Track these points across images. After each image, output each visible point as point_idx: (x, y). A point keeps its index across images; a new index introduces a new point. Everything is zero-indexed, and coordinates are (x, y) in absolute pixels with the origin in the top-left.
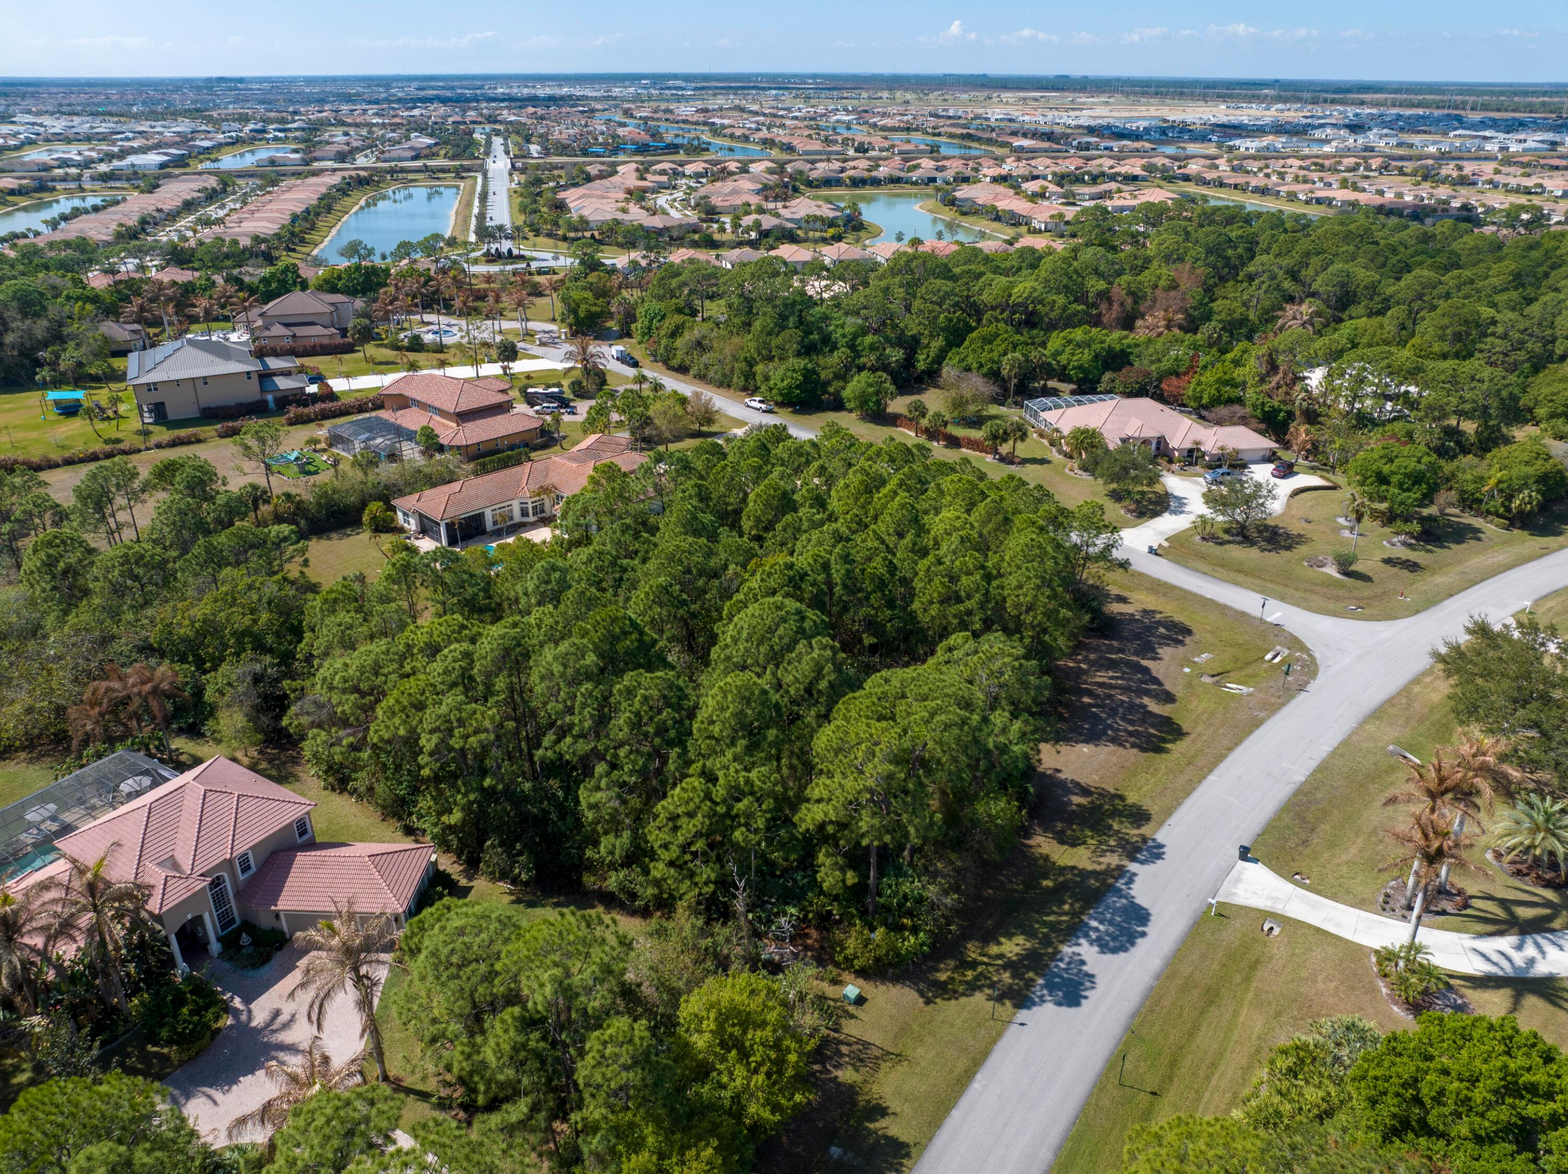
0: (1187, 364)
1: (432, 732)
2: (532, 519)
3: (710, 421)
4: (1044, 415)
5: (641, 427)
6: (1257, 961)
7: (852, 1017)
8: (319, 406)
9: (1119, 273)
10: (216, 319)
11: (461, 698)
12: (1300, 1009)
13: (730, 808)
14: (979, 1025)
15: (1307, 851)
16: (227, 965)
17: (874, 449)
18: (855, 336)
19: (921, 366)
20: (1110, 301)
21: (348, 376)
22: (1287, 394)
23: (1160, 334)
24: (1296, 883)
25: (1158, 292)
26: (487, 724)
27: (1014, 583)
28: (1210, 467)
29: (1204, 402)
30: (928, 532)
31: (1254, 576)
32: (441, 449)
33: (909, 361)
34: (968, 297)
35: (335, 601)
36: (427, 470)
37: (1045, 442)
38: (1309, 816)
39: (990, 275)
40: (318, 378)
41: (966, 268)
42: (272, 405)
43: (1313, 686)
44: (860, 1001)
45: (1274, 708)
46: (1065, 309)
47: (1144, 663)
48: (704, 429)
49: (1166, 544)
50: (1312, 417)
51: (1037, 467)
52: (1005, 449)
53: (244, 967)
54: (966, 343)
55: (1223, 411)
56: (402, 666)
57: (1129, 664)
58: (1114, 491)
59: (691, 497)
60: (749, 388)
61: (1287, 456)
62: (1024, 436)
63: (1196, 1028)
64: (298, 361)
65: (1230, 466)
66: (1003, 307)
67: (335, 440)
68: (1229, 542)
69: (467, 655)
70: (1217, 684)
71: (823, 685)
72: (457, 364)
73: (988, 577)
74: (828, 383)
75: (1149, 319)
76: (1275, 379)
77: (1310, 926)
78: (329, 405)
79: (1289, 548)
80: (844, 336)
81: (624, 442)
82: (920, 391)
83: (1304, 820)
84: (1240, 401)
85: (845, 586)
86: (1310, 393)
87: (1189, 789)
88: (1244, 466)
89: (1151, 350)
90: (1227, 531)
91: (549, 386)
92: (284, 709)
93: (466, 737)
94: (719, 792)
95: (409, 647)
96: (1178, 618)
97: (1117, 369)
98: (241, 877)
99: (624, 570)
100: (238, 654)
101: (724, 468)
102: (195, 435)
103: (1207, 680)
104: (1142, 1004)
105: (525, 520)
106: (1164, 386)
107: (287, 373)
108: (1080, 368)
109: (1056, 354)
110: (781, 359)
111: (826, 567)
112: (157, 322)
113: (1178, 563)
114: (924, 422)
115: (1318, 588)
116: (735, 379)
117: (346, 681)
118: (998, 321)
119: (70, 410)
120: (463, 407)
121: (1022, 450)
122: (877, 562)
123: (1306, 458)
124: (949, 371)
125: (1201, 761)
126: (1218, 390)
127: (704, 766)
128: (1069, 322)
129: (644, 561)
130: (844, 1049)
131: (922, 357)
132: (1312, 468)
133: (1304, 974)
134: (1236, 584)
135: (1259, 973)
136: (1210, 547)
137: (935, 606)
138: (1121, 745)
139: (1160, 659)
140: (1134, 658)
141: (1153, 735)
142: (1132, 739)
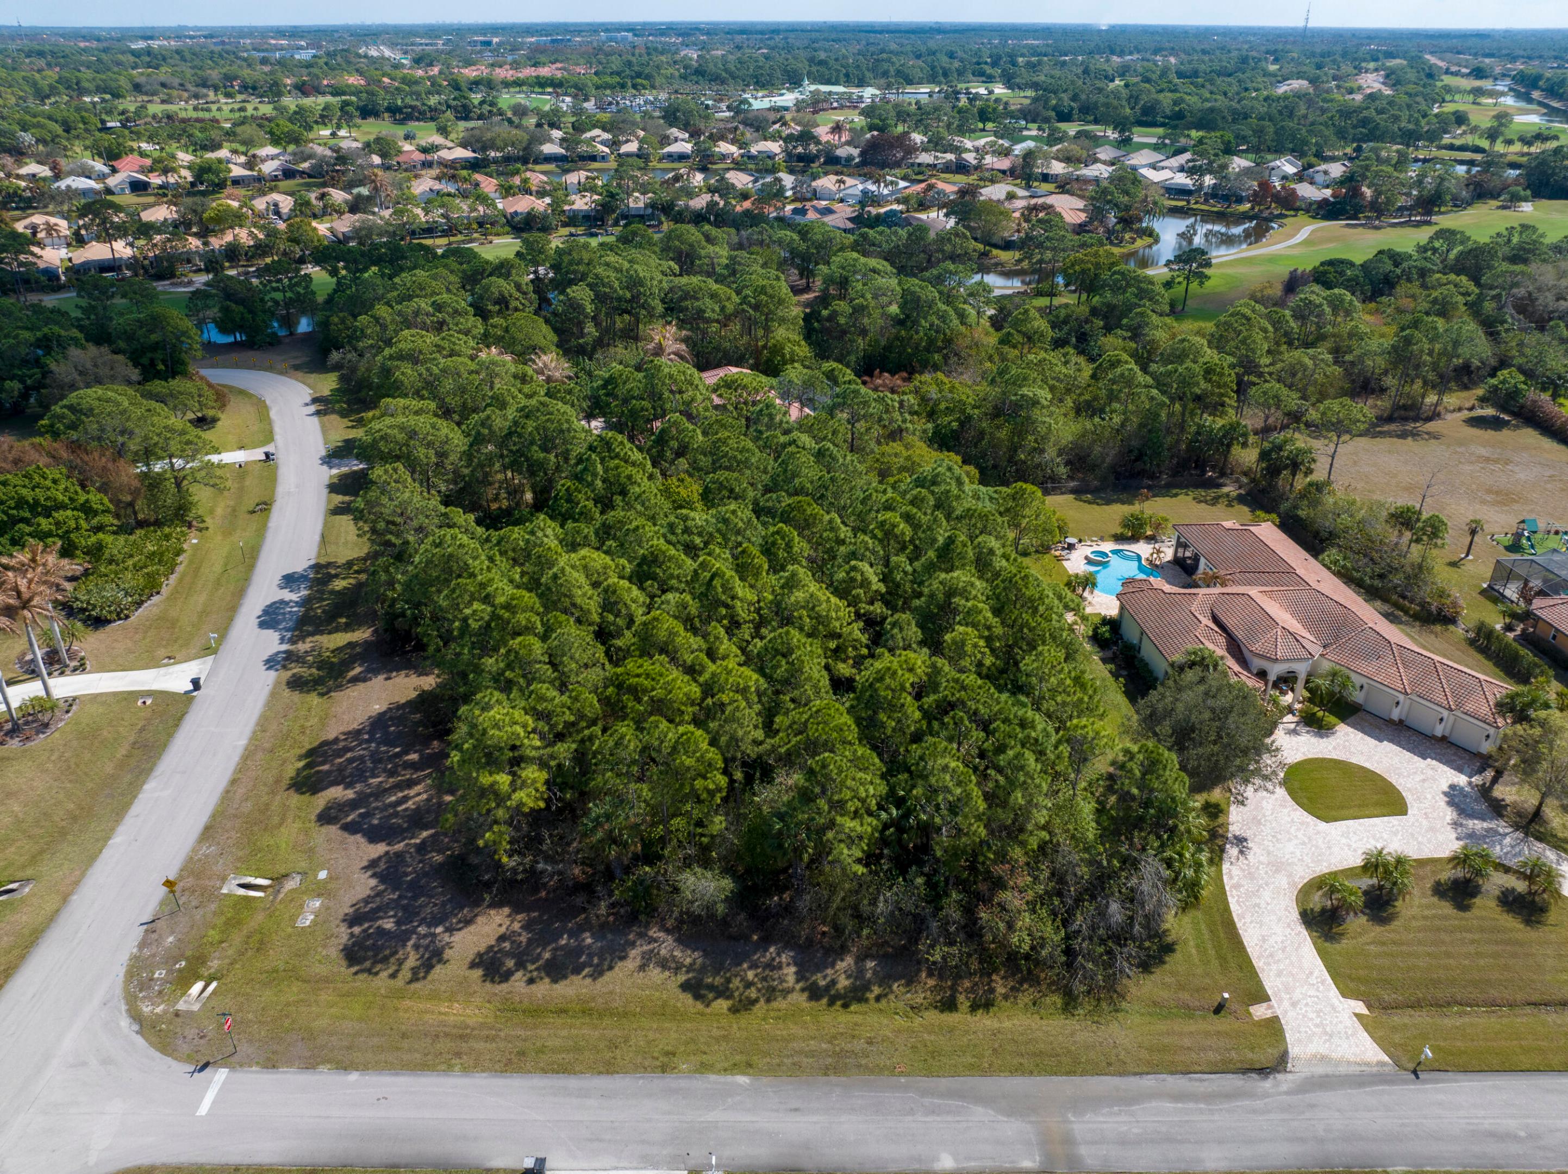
24: (150, 693)
87: (263, 724)
138: (349, 733)
139: (366, 868)
140: (400, 847)
141: (323, 763)
142: (341, 744)
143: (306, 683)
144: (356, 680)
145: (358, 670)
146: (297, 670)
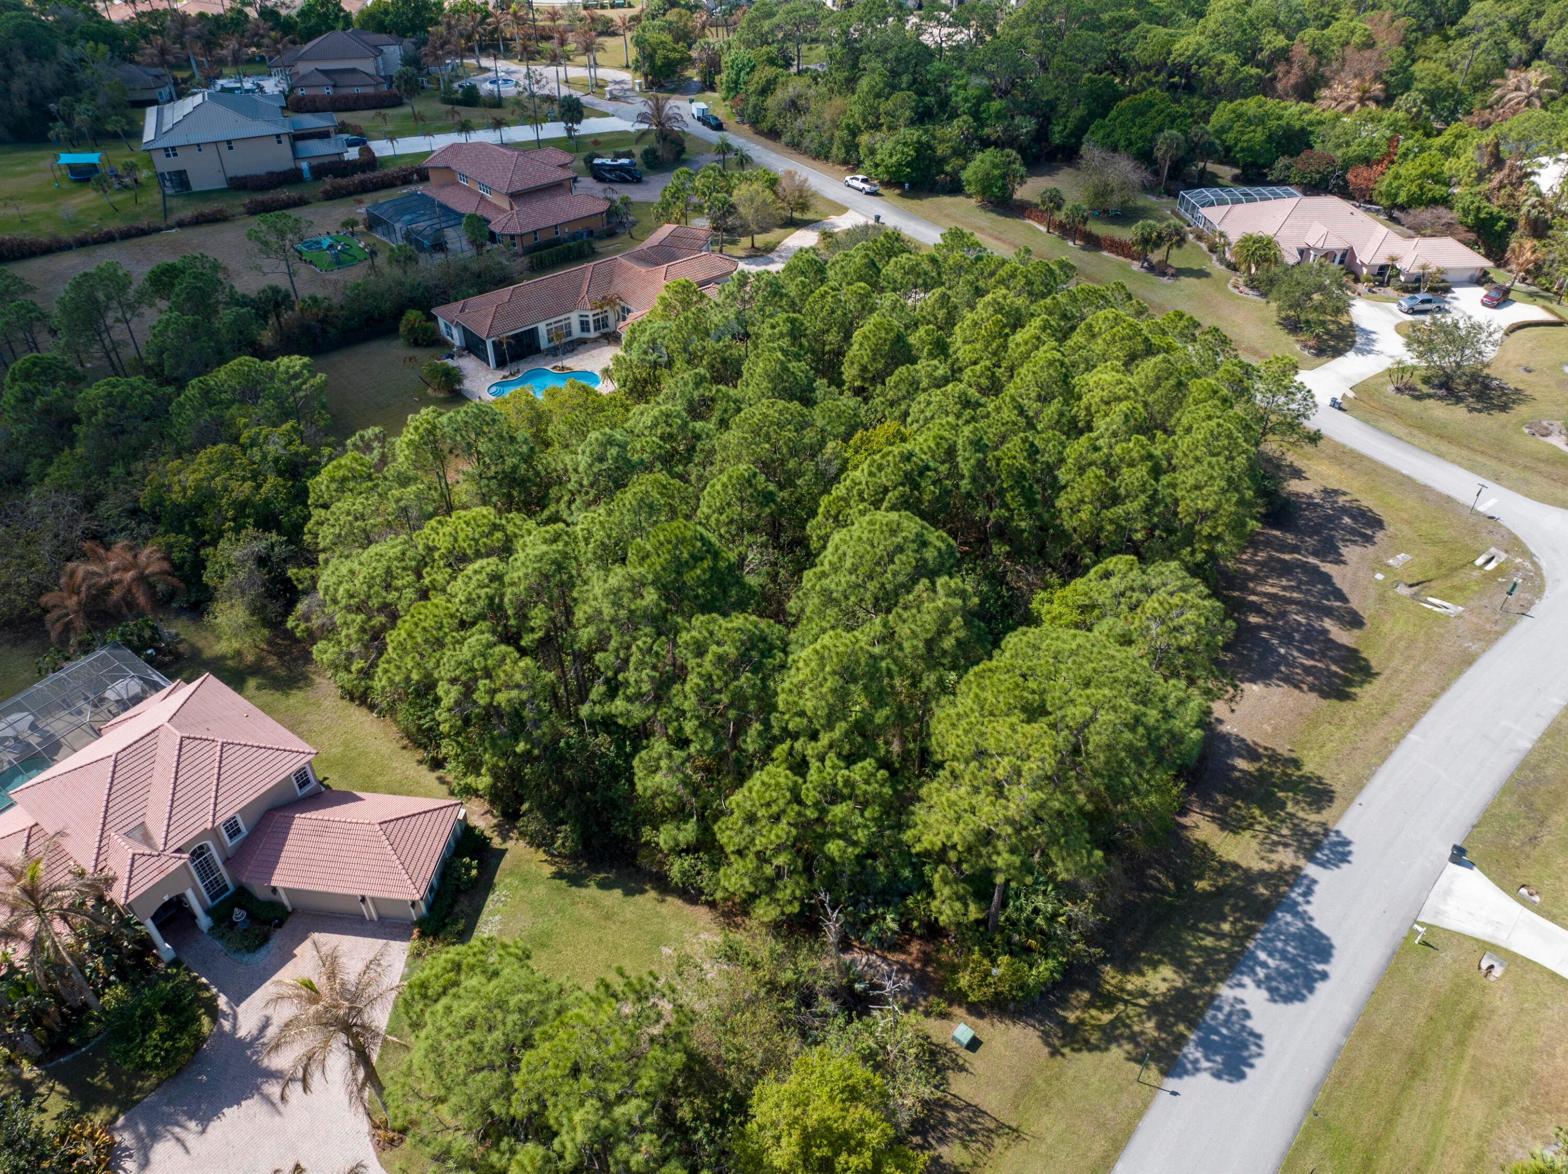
0: (1384, 149)
1: (453, 681)
2: (593, 334)
3: (804, 207)
4: (1204, 211)
5: (724, 216)
6: (1474, 1016)
7: (962, 1069)
8: (358, 177)
9: (1302, 25)
10: (251, 61)
11: (488, 637)
12: (1533, 1096)
13: (823, 812)
14: (1121, 1089)
15: (1536, 853)
16: (218, 945)
17: (1007, 268)
18: (979, 100)
19: (1057, 139)
20: (1289, 61)
21: (392, 137)
22: (1511, 196)
23: (1349, 110)
24: (1523, 901)
25: (1349, 51)
26: (518, 677)
27: (1191, 481)
28: (1405, 290)
29: (1399, 200)
30: (1079, 398)
31: (1459, 444)
32: (493, 237)
33: (1041, 134)
34: (1115, 53)
35: (344, 480)
36: (475, 267)
37: (1204, 246)
38: (1538, 802)
39: (1144, 25)
40: (360, 141)
41: (1116, 14)
42: (307, 175)
43: (1538, 609)
44: (974, 1045)
45: (1490, 638)
46: (1235, 71)
47: (1326, 568)
48: (797, 215)
49: (1351, 394)
50: (1539, 229)
51: (1193, 280)
52: (1156, 256)
53: (237, 951)
54: (1113, 113)
55: (1424, 215)
56: (420, 576)
57: (1305, 567)
58: (1287, 318)
59: (782, 335)
60: (851, 163)
61: (1501, 277)
62: (1181, 241)
63: (1395, 1111)
64: (338, 117)
65: (1431, 290)
66: (1161, 66)
67: (373, 223)
68: (1429, 396)
69: (496, 578)
70: (1415, 596)
71: (948, 643)
72: (516, 123)
73: (1156, 472)
74: (944, 160)
75: (1339, 89)
76: (1498, 177)
77: (1543, 969)
78: (369, 175)
79: (1504, 408)
80: (966, 100)
81: (702, 234)
82: (1050, 172)
83: (1530, 806)
84: (1445, 202)
85: (974, 480)
86: (1539, 194)
87: (1385, 751)
88: (1447, 290)
89: (1338, 130)
90: (1426, 381)
91: (618, 156)
92: (290, 606)
93: (493, 692)
94: (810, 794)
95: (430, 549)
96: (1368, 502)
97: (1295, 153)
98: (229, 843)
99: (698, 437)
100: (237, 530)
101: (823, 296)
102: (221, 211)
103: (1403, 590)
104: (1328, 1071)
105: (586, 335)
106: (1349, 176)
107: (323, 135)
108: (1250, 149)
109: (1223, 130)
110: (890, 128)
111: (951, 452)
112: (185, 64)
113: (1366, 422)
114: (1060, 216)
115: (1541, 466)
116: (834, 150)
117: (351, 597)
118: (1151, 83)
119: (83, 175)
120: (518, 186)
121: (1177, 259)
122: (1014, 445)
123: (1524, 280)
124: (1090, 151)
125: (1399, 711)
126: (1421, 187)
127: (792, 747)
128: (1238, 90)
129: (724, 424)
130: (952, 1116)
131: (1058, 128)
132: (1531, 294)
133: (1537, 1042)
134: (1440, 455)
135: (1476, 1034)
136: (1405, 401)
137: (1087, 508)
138: (1296, 686)
139: (1344, 563)
140: (1312, 560)
141: (1336, 674)
142: (1310, 679)
143: (1309, 791)
144: (1252, 753)
145: (1241, 764)
146: (1311, 818)
